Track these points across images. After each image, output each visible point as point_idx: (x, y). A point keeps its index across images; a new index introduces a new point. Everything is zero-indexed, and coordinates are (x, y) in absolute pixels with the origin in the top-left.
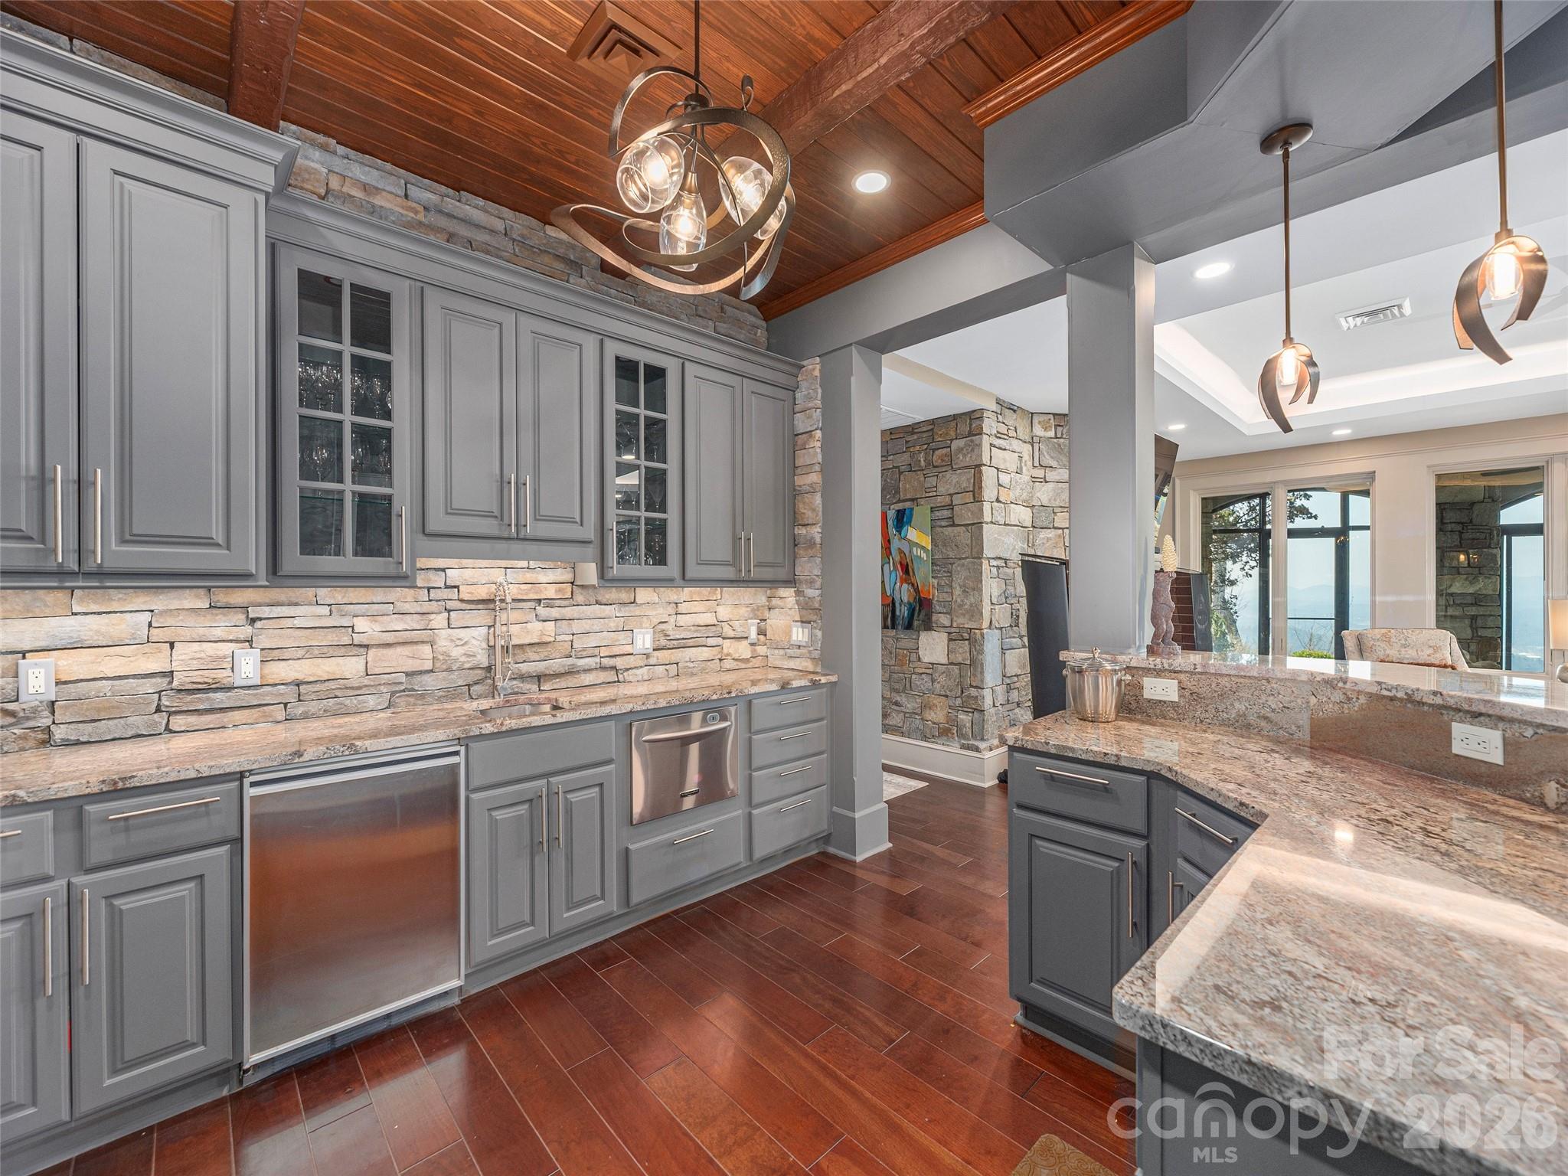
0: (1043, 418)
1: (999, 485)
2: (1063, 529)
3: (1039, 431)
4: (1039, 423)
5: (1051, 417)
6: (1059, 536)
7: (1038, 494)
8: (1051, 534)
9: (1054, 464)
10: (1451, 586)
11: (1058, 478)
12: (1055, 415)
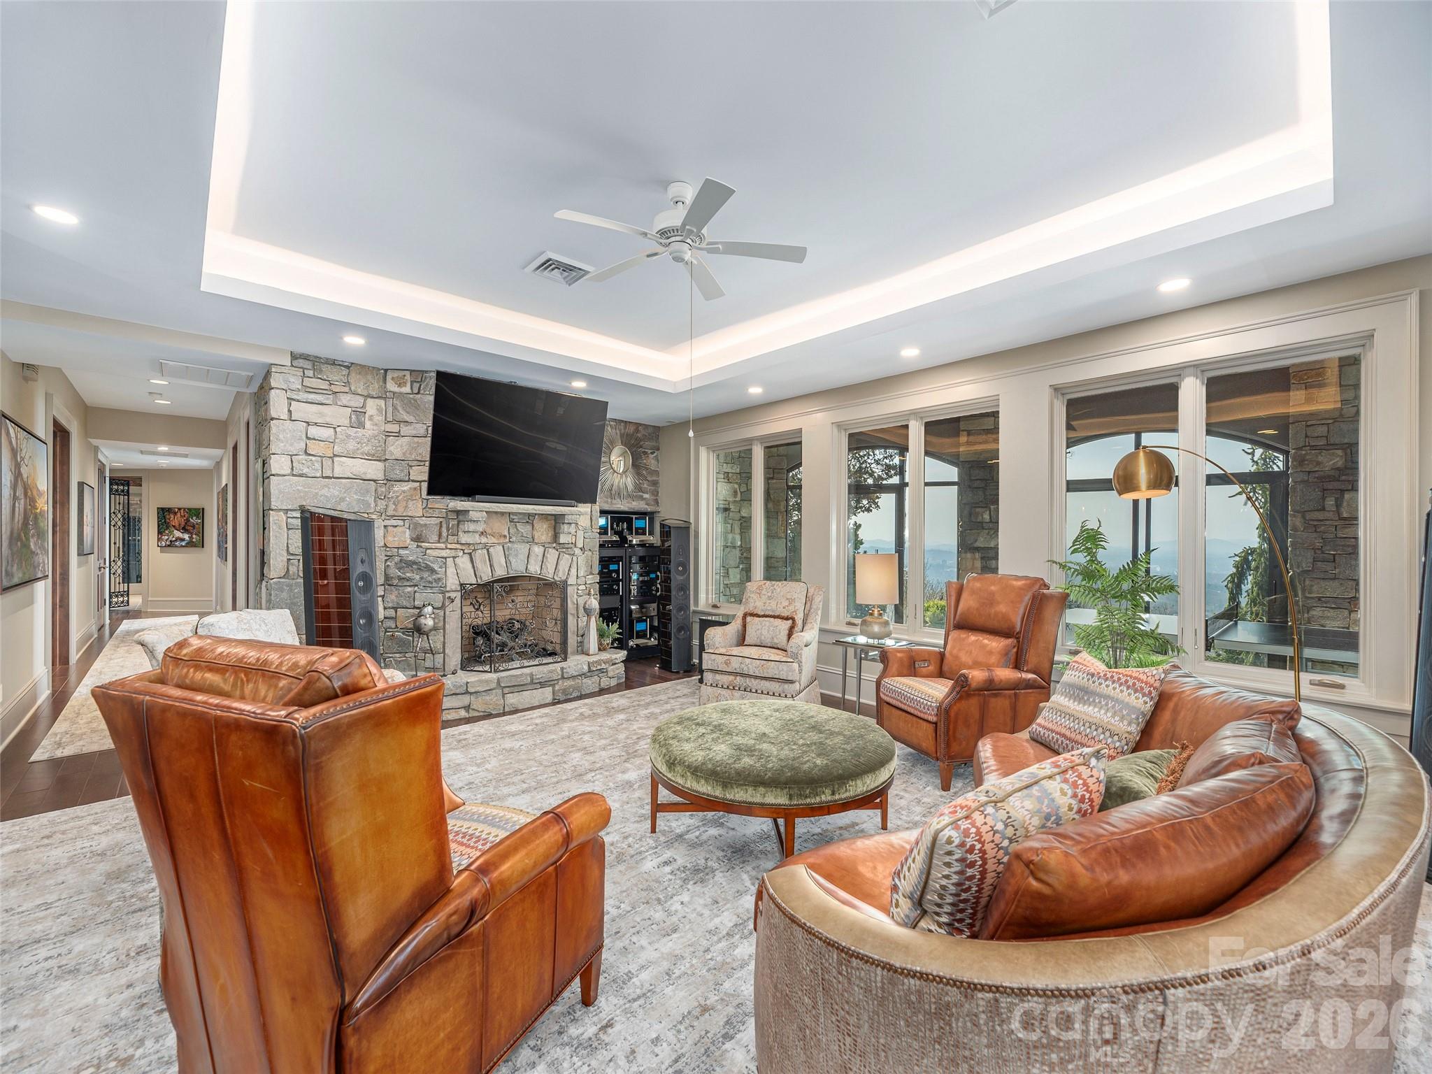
0: (396, 374)
1: (308, 438)
2: (420, 482)
3: (391, 386)
4: (393, 379)
5: (408, 373)
6: (415, 489)
7: (392, 448)
8: (406, 487)
9: (410, 418)
10: (976, 541)
11: (414, 432)
12: (411, 371)
